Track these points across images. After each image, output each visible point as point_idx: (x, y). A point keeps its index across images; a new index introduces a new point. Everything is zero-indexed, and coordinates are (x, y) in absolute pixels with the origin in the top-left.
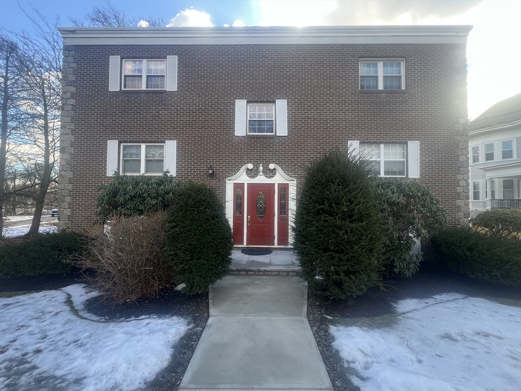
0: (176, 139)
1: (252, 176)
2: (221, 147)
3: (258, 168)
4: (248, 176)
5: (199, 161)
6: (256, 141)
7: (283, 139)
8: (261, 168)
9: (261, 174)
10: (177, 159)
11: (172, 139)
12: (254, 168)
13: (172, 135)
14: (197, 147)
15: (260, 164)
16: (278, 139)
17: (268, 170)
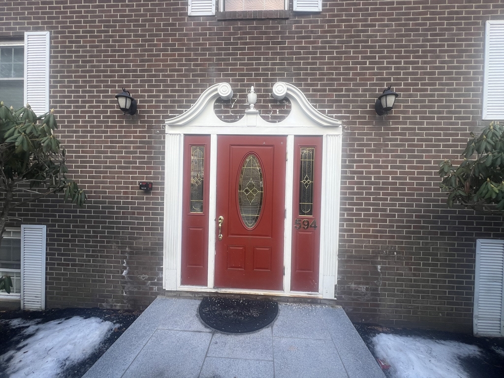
0: (49, 29)
1: (230, 117)
2: (155, 45)
3: (246, 96)
4: (220, 117)
5: (102, 81)
6: (240, 29)
7: (310, 22)
8: (252, 96)
9: (252, 110)
10: (51, 77)
11: (42, 29)
12: (235, 96)
13: (40, 18)
14: (97, 47)
15: (250, 86)
16: (297, 22)
17: (271, 101)
